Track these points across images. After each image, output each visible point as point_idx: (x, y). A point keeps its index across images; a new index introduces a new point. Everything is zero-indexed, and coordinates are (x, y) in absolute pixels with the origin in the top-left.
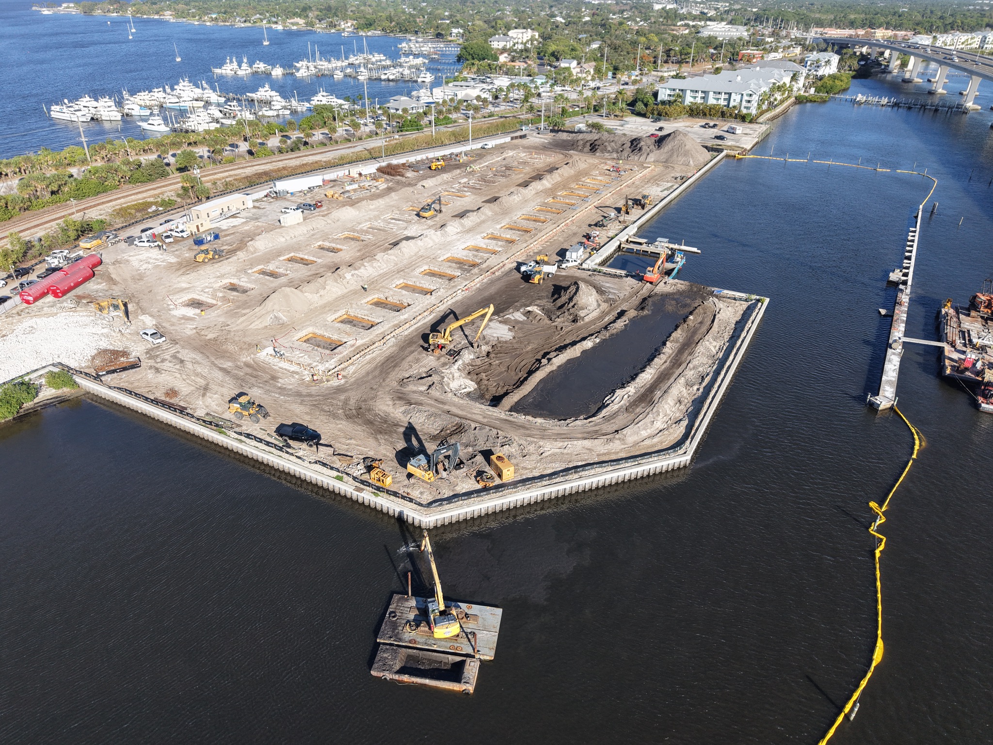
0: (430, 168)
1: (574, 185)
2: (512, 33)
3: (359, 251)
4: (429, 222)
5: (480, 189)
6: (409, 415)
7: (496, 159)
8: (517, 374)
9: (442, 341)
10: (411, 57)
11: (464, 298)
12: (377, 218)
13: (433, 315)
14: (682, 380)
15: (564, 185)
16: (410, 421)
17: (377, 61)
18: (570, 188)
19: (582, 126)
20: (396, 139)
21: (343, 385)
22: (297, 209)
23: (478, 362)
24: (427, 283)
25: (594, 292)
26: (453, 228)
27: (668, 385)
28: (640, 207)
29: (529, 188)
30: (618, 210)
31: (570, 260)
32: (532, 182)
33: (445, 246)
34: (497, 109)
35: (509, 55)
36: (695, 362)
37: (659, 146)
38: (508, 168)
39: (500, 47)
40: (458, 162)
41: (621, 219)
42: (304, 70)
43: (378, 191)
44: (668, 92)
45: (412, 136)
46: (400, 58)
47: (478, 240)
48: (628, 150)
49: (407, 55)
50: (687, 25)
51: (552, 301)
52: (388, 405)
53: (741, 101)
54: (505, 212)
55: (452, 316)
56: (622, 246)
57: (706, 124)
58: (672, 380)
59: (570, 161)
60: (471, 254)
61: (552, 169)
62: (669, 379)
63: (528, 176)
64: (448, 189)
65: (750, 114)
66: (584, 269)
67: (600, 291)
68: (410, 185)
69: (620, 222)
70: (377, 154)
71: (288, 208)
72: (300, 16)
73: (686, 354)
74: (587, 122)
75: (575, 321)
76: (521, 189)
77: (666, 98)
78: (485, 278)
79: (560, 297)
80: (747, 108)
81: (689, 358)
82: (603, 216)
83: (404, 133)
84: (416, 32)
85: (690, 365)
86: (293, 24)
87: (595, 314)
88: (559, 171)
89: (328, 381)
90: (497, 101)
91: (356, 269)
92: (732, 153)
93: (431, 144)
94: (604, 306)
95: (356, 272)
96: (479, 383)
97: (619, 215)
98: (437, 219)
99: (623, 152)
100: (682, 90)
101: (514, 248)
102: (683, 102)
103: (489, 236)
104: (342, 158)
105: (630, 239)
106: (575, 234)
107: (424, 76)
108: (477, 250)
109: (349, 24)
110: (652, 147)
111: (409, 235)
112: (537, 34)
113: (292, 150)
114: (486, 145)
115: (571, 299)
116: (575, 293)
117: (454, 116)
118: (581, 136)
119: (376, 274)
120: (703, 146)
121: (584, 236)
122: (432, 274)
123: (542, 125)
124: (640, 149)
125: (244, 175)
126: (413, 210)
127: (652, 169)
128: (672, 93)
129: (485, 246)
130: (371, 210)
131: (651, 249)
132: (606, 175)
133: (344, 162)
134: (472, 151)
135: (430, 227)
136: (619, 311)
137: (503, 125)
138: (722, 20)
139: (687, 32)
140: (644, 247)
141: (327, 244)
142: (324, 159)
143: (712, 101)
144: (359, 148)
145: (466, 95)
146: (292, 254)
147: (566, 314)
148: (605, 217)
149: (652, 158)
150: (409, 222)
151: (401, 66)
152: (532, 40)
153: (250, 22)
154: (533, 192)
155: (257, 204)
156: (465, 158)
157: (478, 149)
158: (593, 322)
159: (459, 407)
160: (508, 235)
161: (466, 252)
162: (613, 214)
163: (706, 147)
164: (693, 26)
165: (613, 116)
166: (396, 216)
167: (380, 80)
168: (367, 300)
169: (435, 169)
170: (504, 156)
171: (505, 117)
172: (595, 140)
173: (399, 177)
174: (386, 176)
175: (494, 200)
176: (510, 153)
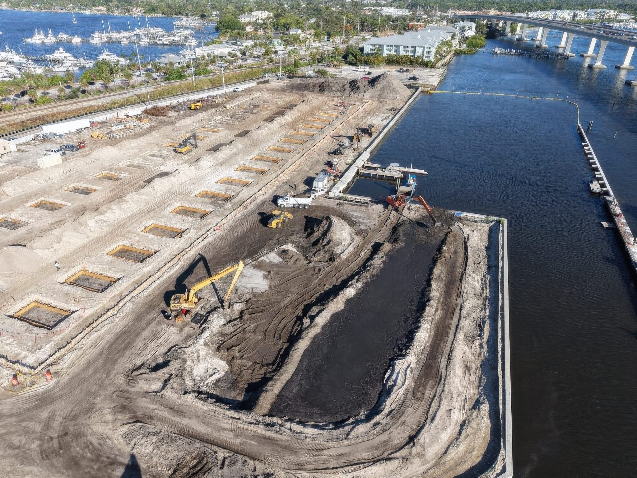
0: (190, 108)
1: (310, 119)
2: (254, 13)
3: (112, 190)
4: (186, 157)
5: (233, 125)
6: (133, 442)
7: (244, 100)
8: (276, 344)
10: (182, 29)
11: (216, 239)
12: (136, 155)
13: (181, 263)
14: (461, 336)
15: (302, 119)
16: (135, 452)
18: (308, 121)
19: (311, 73)
20: (163, 86)
21: (51, 390)
22: (58, 151)
23: (230, 329)
24: (177, 224)
25: (347, 226)
26: (207, 162)
27: (449, 344)
28: (367, 136)
29: (274, 122)
30: (351, 139)
31: (318, 189)
32: (276, 117)
33: (198, 180)
34: (245, 63)
35: (252, 26)
36: (467, 307)
37: (372, 86)
38: (256, 106)
39: (247, 22)
40: (214, 103)
41: (355, 146)
42: (97, 39)
43: (141, 130)
44: (371, 47)
45: (176, 83)
46: (173, 30)
47: (231, 173)
48: (348, 90)
49: (179, 28)
50: (370, 10)
51: (305, 235)
52: (106, 423)
53: (423, 52)
54: (255, 144)
55: (201, 263)
56: (360, 171)
57: (401, 69)
59: (306, 99)
60: (223, 187)
61: (291, 106)
62: (447, 335)
63: (273, 113)
64: (204, 126)
65: (430, 62)
66: (331, 198)
67: (352, 223)
68: (171, 123)
69: (354, 149)
70: (145, 99)
71: (49, 151)
72: (103, 5)
73: (454, 296)
74: (314, 69)
75: (331, 259)
76: (268, 124)
77: (369, 52)
78: (238, 213)
79: (313, 232)
80: (428, 57)
82: (338, 144)
83: (170, 81)
84: (187, 15)
85: (464, 312)
86: (98, 10)
87: (350, 250)
88: (297, 107)
89: (33, 384)
90: (244, 57)
91: (101, 214)
92: (426, 89)
93: (191, 90)
94: (358, 239)
95: (101, 217)
96: (230, 362)
97: (352, 143)
98: (193, 153)
99: (346, 91)
100: (381, 45)
101: (265, 179)
102: (382, 54)
103: (241, 168)
104: (113, 103)
105: (365, 165)
106: (317, 162)
107: (190, 41)
108: (230, 182)
109: (139, 10)
110: (367, 86)
111: (165, 171)
112: (271, 14)
113: (71, 98)
114: (237, 88)
115: (325, 234)
116: (329, 228)
117: (212, 68)
118: (311, 80)
119: (125, 216)
120: (404, 85)
121: (326, 164)
122: (184, 212)
123: (280, 73)
124: (358, 88)
125: (18, 121)
126: (171, 146)
127: (370, 104)
128: (374, 48)
129: (237, 178)
130: (132, 148)
131: (386, 173)
132: (335, 109)
133: (116, 106)
134: (226, 93)
135: (185, 162)
136: (373, 244)
137: (250, 74)
138: (391, 6)
139: (370, 13)
140: (379, 172)
142: (97, 104)
143: (402, 53)
144: (130, 94)
145: (221, 52)
146: (42, 199)
147: (322, 252)
148: (341, 146)
149: (368, 95)
150: (165, 157)
152: (268, 18)
153: (65, 10)
154: (278, 126)
155: (22, 148)
156: (220, 99)
157: (231, 92)
158: (350, 260)
159: (202, 418)
160: (260, 166)
161: (218, 186)
162: (347, 142)
163: (406, 85)
164: (374, 10)
165: (332, 65)
166: (156, 153)
167: (157, 44)
168: (108, 250)
169: (194, 110)
170: (252, 97)
171: (252, 68)
172: (322, 83)
173: (162, 118)
174: (150, 117)
175: (245, 133)
176: (257, 95)
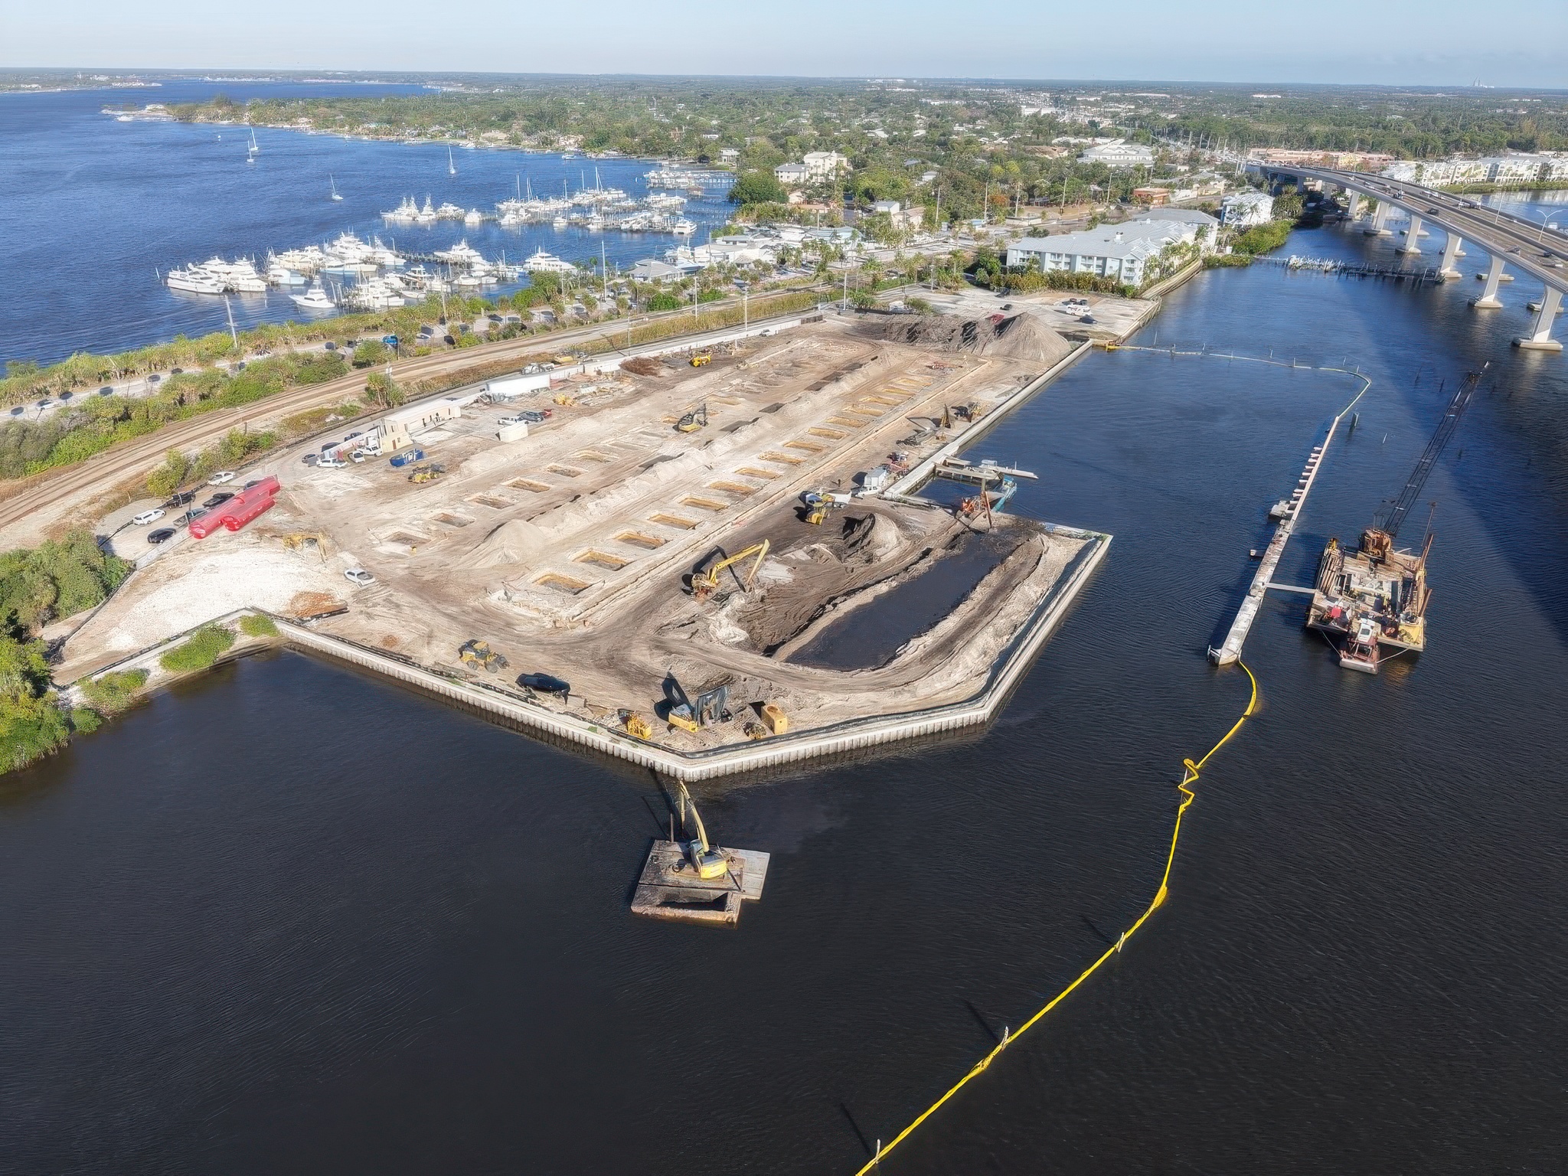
0: (691, 363)
1: (880, 389)
2: (809, 158)
3: (603, 474)
4: (692, 438)
5: (758, 393)
6: (669, 666)
7: (777, 353)
8: (796, 622)
9: (707, 583)
10: (663, 195)
11: (734, 533)
12: (623, 431)
13: (696, 553)
14: (990, 630)
15: (867, 388)
16: (672, 672)
17: (614, 201)
18: (876, 392)
19: (899, 304)
20: (646, 323)
21: (591, 632)
22: (519, 419)
24: (689, 515)
25: (894, 527)
26: (723, 445)
27: (973, 634)
28: (965, 419)
29: (822, 392)
30: (937, 422)
31: (869, 487)
32: (826, 384)
33: (711, 469)
34: (783, 277)
35: (803, 193)
36: (1009, 609)
37: (1000, 334)
38: (796, 365)
39: (791, 180)
40: (729, 356)
41: (939, 434)
42: (513, 214)
43: (623, 396)
44: (1021, 255)
45: (667, 317)
47: (753, 462)
48: (958, 339)
50: (1066, 144)
51: (843, 537)
52: (645, 655)
53: (1120, 269)
54: (791, 424)
55: (719, 554)
56: (938, 469)
57: (1071, 300)
58: (978, 629)
59: (879, 355)
60: (744, 478)
61: (853, 366)
62: (974, 628)
63: (822, 376)
64: (715, 394)
65: (1132, 287)
66: (885, 499)
67: (901, 524)
68: (666, 388)
69: (938, 438)
70: (620, 344)
71: (508, 419)
72: (499, 127)
73: (998, 601)
74: (907, 297)
75: (869, 561)
76: (811, 395)
77: (1018, 263)
78: (762, 509)
79: (853, 533)
80: (1129, 278)
81: (1002, 604)
82: (916, 430)
83: (655, 313)
84: (670, 154)
85: (1002, 613)
86: (489, 140)
87: (895, 553)
88: (863, 368)
89: (573, 628)
90: (783, 266)
91: (600, 498)
92: (1101, 342)
93: (693, 329)
94: (906, 543)
95: (601, 501)
96: (751, 631)
97: (937, 429)
98: (701, 434)
99: (952, 342)
100: (1040, 253)
101: (799, 473)
102: (1041, 269)
103: (768, 456)
105: (948, 461)
106: (878, 454)
107: (681, 225)
108: (752, 473)
109: (572, 141)
110: (991, 334)
111: (665, 454)
112: (845, 160)
113: (505, 337)
114: (767, 330)
115: (865, 535)
116: (871, 528)
117: (723, 289)
118: (896, 319)
119: (626, 503)
120: (1060, 333)
121: (889, 456)
122: (695, 504)
123: (846, 301)
124: (975, 338)
125: (444, 373)
126: (669, 422)
127: (988, 366)
128: (1026, 256)
129: (761, 469)
130: (615, 421)
131: (974, 473)
132: (926, 374)
134: (748, 339)
135: (692, 444)
136: (924, 550)
137: (791, 302)
138: (1119, 135)
139: (1065, 155)
140: (966, 472)
141: (561, 466)
142: (550, 350)
143: (1080, 268)
144: (595, 334)
145: (742, 256)
146: (518, 479)
147: (859, 552)
148: (919, 432)
149: (990, 349)
150: (665, 437)
151: (648, 208)
152: (838, 168)
153: (426, 136)
154: (827, 397)
155: (466, 413)
156: (738, 350)
157: (756, 337)
158: (891, 562)
159: (727, 657)
160: (793, 455)
161: (738, 477)
162: (928, 427)
163: (1065, 335)
164: (1075, 145)
165: (943, 288)
166: (649, 430)
167: (620, 230)
168: (614, 536)
169: (699, 366)
170: (791, 346)
171: (795, 290)
172: (916, 324)
173: (650, 377)
174: (633, 375)
175: (775, 408)
176: (799, 343)
